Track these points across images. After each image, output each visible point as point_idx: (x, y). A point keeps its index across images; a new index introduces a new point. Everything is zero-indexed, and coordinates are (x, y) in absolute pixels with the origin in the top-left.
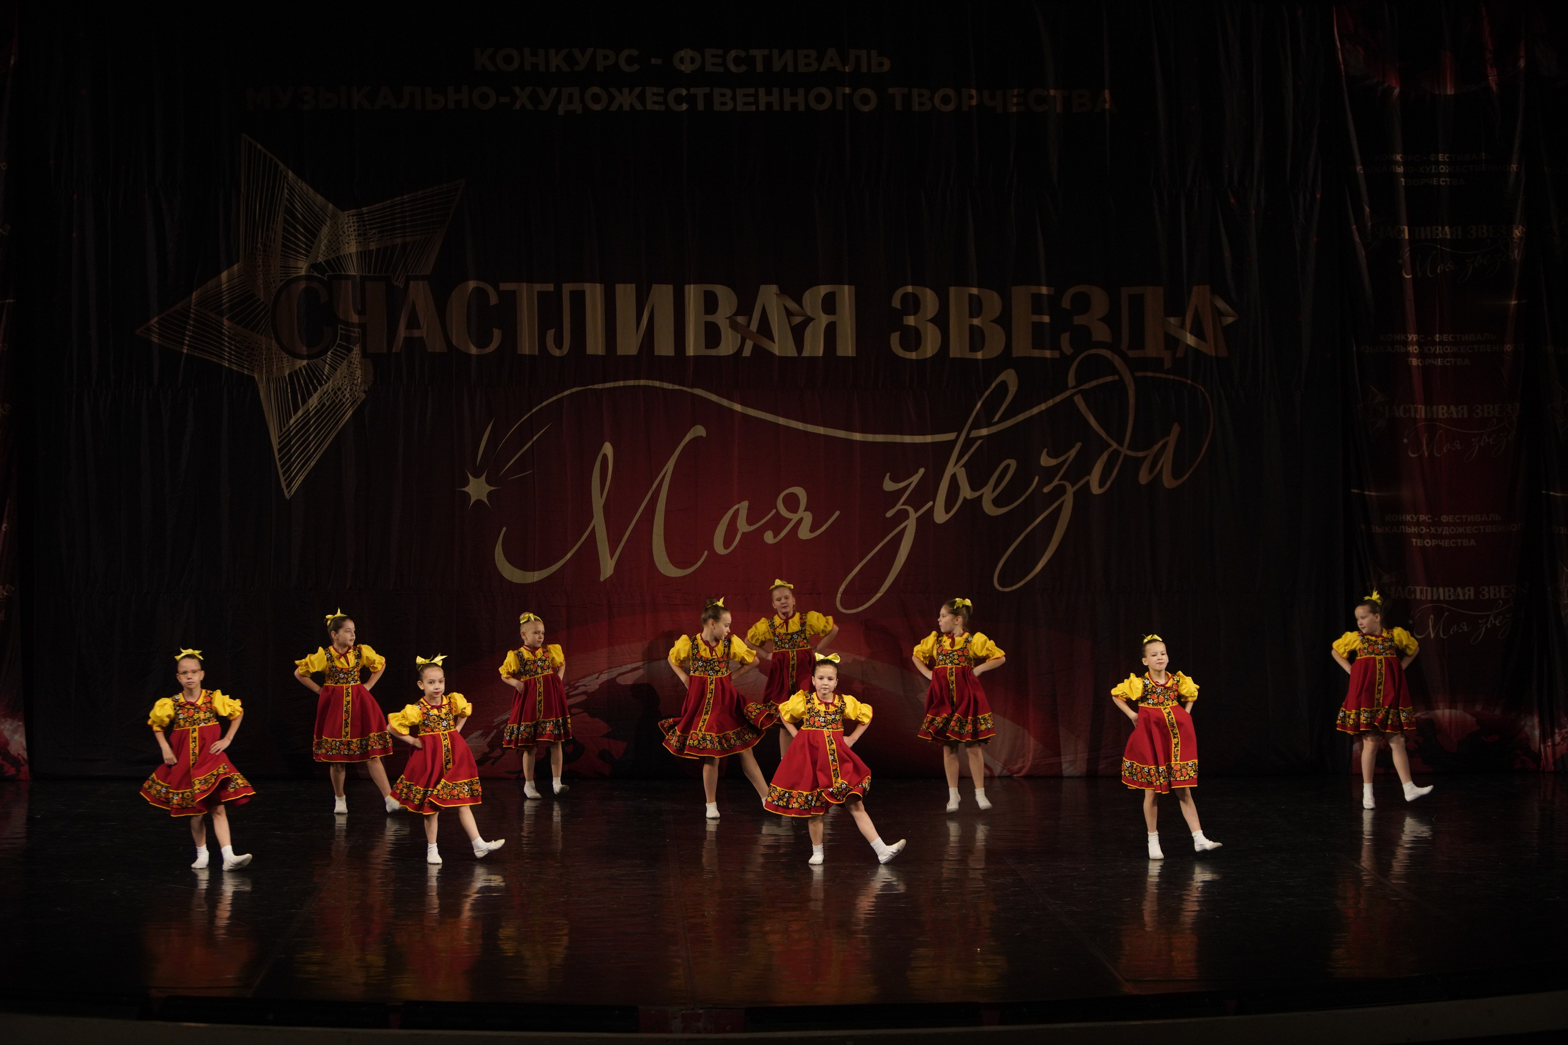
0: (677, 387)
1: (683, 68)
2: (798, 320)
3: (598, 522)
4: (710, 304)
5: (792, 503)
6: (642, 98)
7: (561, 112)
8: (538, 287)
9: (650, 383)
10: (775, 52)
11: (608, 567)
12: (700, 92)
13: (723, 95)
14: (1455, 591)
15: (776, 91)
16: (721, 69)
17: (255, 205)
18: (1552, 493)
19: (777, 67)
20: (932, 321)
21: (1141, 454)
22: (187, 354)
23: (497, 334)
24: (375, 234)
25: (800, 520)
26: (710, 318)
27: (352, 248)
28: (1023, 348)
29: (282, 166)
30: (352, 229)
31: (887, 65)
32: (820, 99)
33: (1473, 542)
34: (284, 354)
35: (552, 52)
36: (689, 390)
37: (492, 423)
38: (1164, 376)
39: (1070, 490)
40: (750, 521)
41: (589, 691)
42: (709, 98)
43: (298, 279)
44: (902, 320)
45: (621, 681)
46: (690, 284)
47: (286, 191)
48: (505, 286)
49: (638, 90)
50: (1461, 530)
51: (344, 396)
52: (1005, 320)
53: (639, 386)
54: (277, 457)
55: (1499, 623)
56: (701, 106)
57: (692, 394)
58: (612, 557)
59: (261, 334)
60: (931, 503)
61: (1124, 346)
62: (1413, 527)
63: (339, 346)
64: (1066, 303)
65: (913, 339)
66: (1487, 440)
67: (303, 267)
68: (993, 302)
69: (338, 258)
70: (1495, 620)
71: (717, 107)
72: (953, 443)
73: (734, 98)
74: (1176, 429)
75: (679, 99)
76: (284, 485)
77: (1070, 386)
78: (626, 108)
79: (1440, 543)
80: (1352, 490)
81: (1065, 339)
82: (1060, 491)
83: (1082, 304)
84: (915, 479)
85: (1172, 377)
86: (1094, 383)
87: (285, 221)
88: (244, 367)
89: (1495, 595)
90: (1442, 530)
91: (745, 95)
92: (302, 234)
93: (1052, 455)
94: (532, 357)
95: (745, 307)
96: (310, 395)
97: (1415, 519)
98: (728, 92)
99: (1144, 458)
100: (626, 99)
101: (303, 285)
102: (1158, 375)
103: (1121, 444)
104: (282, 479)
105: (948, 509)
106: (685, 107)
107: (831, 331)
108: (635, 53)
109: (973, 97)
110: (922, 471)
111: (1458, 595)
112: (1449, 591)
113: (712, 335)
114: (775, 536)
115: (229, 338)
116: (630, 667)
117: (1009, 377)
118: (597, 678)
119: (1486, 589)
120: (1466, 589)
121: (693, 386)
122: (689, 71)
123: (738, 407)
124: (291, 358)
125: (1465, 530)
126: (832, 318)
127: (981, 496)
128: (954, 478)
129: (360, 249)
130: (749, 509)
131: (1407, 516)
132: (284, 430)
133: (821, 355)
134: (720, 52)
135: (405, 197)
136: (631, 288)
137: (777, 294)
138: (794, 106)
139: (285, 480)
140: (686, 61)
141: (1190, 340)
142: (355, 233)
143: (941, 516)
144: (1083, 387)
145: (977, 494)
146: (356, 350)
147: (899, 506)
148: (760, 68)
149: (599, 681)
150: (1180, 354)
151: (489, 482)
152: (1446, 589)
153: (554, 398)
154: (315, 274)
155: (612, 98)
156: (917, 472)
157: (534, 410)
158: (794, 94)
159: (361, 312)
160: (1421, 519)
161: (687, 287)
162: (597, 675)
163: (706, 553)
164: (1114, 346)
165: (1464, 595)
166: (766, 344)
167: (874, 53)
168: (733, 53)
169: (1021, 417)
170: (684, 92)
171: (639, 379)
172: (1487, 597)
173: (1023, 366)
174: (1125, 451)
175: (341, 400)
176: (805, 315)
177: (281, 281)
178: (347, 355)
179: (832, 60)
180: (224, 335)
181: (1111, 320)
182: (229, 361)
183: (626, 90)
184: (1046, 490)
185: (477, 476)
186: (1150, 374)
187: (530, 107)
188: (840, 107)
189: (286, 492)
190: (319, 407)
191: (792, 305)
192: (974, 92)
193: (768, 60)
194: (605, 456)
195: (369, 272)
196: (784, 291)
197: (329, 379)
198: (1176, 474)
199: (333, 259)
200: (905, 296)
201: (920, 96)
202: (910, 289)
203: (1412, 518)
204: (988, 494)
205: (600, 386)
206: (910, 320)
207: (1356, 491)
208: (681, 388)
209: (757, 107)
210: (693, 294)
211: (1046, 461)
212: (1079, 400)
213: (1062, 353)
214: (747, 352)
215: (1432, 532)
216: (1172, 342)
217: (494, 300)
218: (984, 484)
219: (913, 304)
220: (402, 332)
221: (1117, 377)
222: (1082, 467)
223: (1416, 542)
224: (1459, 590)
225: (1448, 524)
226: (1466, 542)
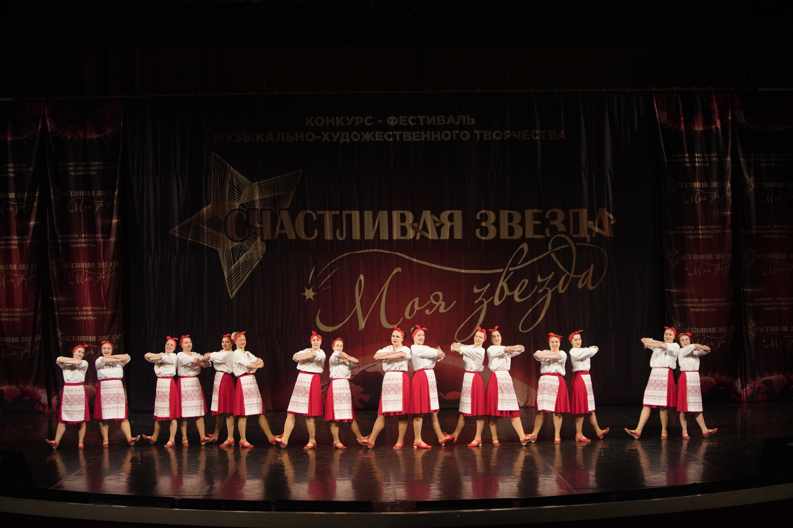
0: (390, 252)
1: (390, 124)
2: (438, 225)
3: (358, 306)
4: (403, 218)
5: (437, 298)
6: (374, 136)
7: (341, 142)
8: (334, 213)
9: (379, 250)
10: (428, 117)
11: (362, 325)
12: (398, 133)
13: (407, 134)
14: (708, 329)
15: (428, 132)
16: (406, 124)
17: (217, 180)
19: (429, 123)
20: (493, 224)
21: (579, 276)
22: (190, 241)
23: (316, 231)
24: (266, 192)
25: (440, 305)
26: (403, 224)
27: (257, 197)
28: (530, 234)
29: (228, 165)
30: (257, 190)
31: (474, 121)
32: (446, 135)
33: (715, 310)
34: (229, 240)
35: (337, 118)
36: (394, 253)
37: (314, 268)
38: (587, 245)
39: (550, 291)
40: (420, 306)
41: (355, 375)
42: (401, 136)
43: (235, 210)
44: (481, 224)
45: (368, 370)
46: (394, 210)
47: (230, 175)
48: (319, 212)
49: (372, 133)
50: (710, 305)
51: (254, 257)
52: (522, 223)
53: (374, 252)
54: (227, 282)
56: (398, 139)
57: (396, 255)
58: (364, 320)
59: (220, 232)
60: (492, 298)
61: (571, 233)
62: (690, 304)
63: (252, 237)
64: (547, 216)
65: (485, 231)
66: (720, 268)
67: (237, 205)
68: (517, 216)
69: (251, 201)
70: (724, 341)
71: (405, 139)
72: (502, 273)
73: (411, 136)
74: (592, 266)
75: (389, 136)
76: (230, 293)
77: (549, 249)
78: (368, 140)
79: (702, 310)
80: (666, 290)
81: (547, 231)
82: (545, 292)
83: (554, 216)
84: (486, 288)
85: (590, 245)
86: (559, 248)
87: (230, 187)
88: (213, 246)
89: (724, 331)
90: (703, 305)
91: (416, 134)
92: (236, 192)
93: (542, 277)
94: (330, 240)
95: (417, 219)
96: (240, 257)
97: (691, 300)
98: (409, 133)
99: (580, 278)
100: (367, 137)
101: (237, 212)
102: (585, 244)
103: (570, 272)
104: (229, 290)
105: (500, 300)
106: (391, 139)
107: (452, 229)
108: (371, 118)
109: (508, 134)
110: (489, 285)
111: (709, 331)
112: (706, 329)
113: (404, 231)
114: (430, 312)
115: (207, 234)
116: (371, 365)
117: (525, 246)
118: (358, 369)
119: (720, 328)
120: (712, 329)
121: (396, 252)
122: (393, 125)
123: (415, 260)
124: (232, 242)
125: (712, 305)
126: (452, 224)
127: (514, 294)
128: (502, 287)
129: (260, 198)
130: (419, 301)
131: (688, 299)
132: (230, 271)
133: (448, 238)
134: (406, 117)
135: (279, 177)
136: (371, 212)
137: (430, 214)
138: (436, 138)
139: (230, 291)
140: (392, 121)
141: (597, 230)
142: (258, 192)
143: (497, 303)
144: (554, 250)
145: (513, 293)
146: (259, 238)
147: (480, 299)
148: (422, 123)
149: (359, 371)
150: (594, 236)
151: (313, 291)
152: (704, 329)
153: (340, 257)
154: (242, 208)
155: (362, 136)
156: (486, 285)
157: (332, 262)
158: (436, 133)
159: (261, 223)
160: (694, 301)
161: (393, 212)
162: (358, 368)
163: (402, 319)
164: (567, 233)
165: (712, 331)
166: (425, 234)
167: (468, 116)
168: (411, 117)
169: (529, 263)
170: (391, 133)
171: (374, 249)
173: (530, 242)
174: (572, 275)
175: (253, 258)
176: (442, 223)
177: (228, 211)
178: (255, 241)
179: (451, 120)
180: (205, 233)
181: (566, 222)
182: (207, 243)
183: (367, 133)
184: (540, 291)
185: (309, 289)
186: (582, 244)
187: (328, 140)
188: (454, 138)
189: (230, 296)
190: (244, 261)
191: (436, 219)
192: (508, 132)
193: (425, 120)
194: (361, 281)
195: (264, 207)
196: (433, 213)
197: (248, 250)
198: (593, 284)
199: (249, 202)
200: (482, 215)
201: (487, 134)
202: (483, 211)
203: (690, 300)
204: (516, 293)
205: (359, 252)
206: (483, 224)
207: (667, 290)
208: (391, 252)
209: (421, 140)
210: (396, 215)
211: (539, 280)
212: (553, 255)
213: (546, 236)
214: (418, 238)
215: (698, 306)
216: (590, 231)
217: (315, 218)
218: (515, 289)
219: (485, 218)
220: (278, 231)
221: (568, 246)
222: (555, 282)
223: (692, 310)
224: (710, 329)
225: (705, 302)
226: (712, 310)
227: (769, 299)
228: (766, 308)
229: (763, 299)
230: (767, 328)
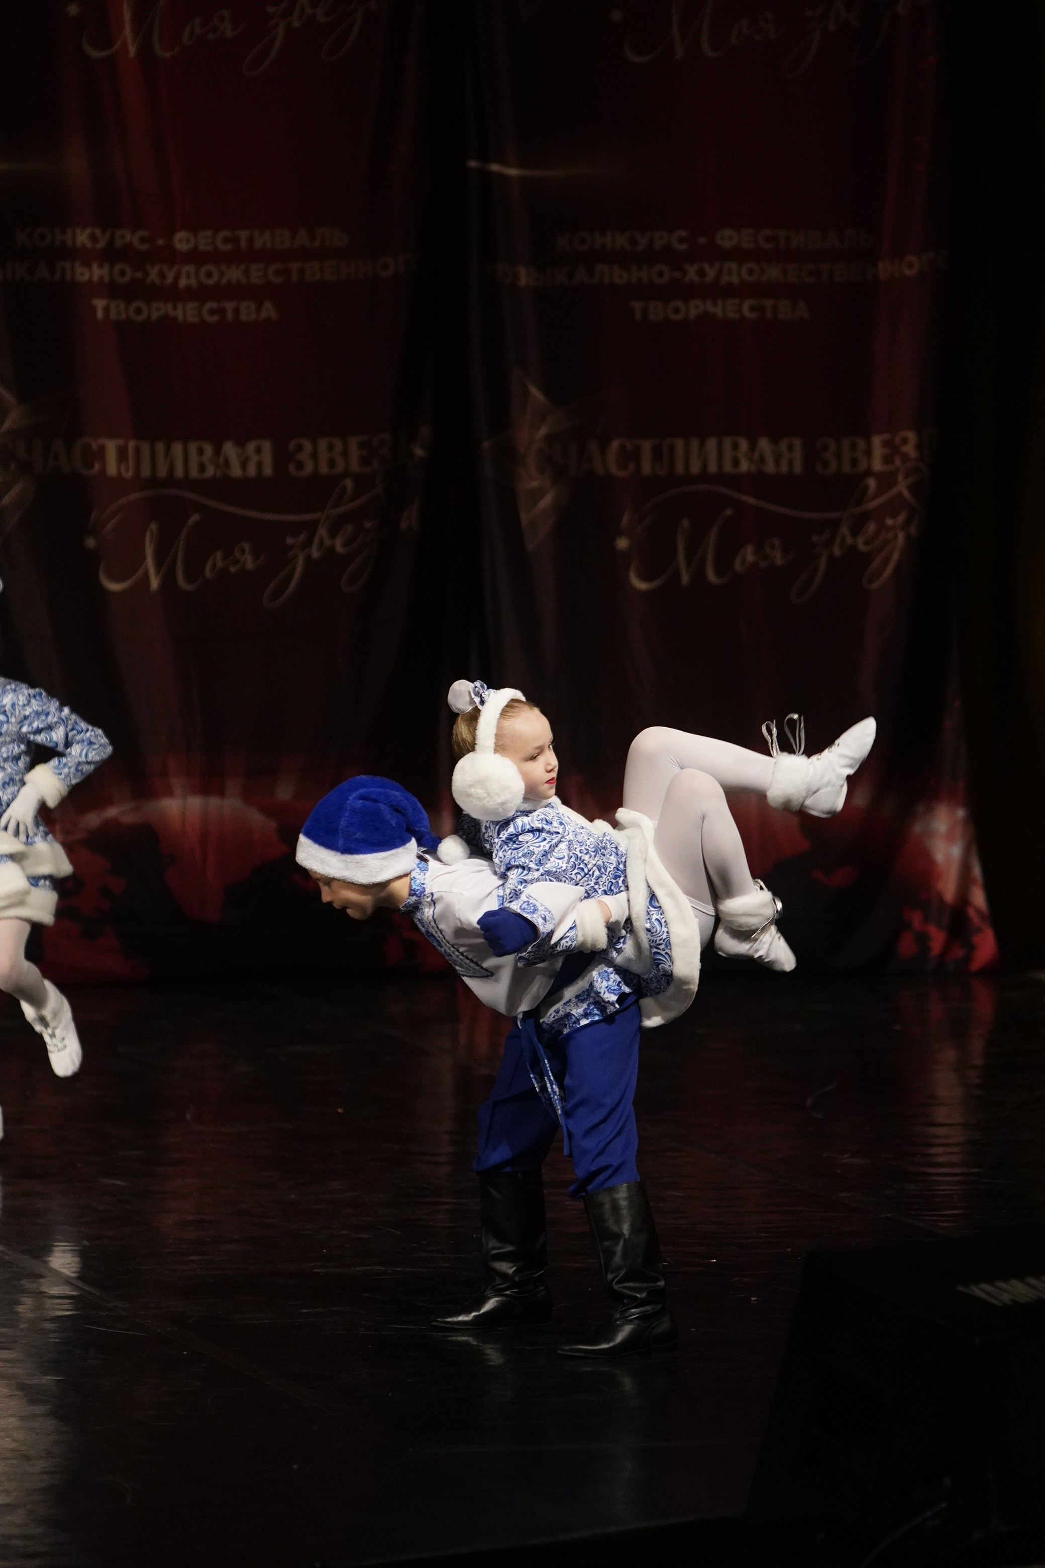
14: (218, 452)
18: (495, 167)
33: (269, 311)
50: (234, 274)
55: (345, 545)
62: (95, 266)
66: (309, 11)
70: (333, 534)
79: (172, 313)
89: (332, 463)
90: (177, 277)
97: (102, 244)
111: (227, 464)
112: (201, 452)
119: (307, 446)
120: (251, 446)
125: (247, 273)
131: (78, 231)
152: (193, 447)
160: (119, 243)
165: (244, 465)
172: (309, 468)
203: (93, 238)
215: (148, 281)
223: (107, 310)
224: (229, 449)
225: (196, 257)
226: (248, 311)
227: (660, 238)
228: (637, 305)
229: (621, 241)
230: (647, 446)
